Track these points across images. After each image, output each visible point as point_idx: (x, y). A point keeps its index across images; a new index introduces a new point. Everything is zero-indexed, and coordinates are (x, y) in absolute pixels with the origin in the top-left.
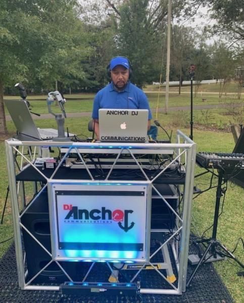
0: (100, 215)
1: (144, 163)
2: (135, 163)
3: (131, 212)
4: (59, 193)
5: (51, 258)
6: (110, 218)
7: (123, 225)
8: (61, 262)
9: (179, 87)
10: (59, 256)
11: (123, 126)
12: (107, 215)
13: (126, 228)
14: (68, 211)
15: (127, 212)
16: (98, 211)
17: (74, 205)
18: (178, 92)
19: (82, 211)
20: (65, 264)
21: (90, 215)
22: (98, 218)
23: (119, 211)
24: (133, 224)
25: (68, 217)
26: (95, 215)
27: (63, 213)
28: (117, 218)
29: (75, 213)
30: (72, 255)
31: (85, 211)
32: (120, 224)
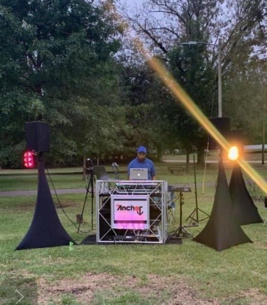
0: (130, 208)
1: (149, 191)
2: (145, 191)
3: (142, 207)
4: (115, 200)
5: (110, 227)
6: (134, 209)
7: (139, 212)
8: (114, 229)
9: (261, 154)
10: (114, 226)
11: (139, 175)
12: (133, 209)
13: (140, 214)
14: (118, 207)
15: (141, 207)
16: (129, 207)
17: (120, 204)
18: (261, 162)
19: (123, 207)
20: (116, 230)
21: (126, 208)
22: (129, 210)
23: (137, 207)
24: (143, 212)
25: (118, 209)
26: (128, 208)
27: (116, 208)
28: (137, 210)
29: (121, 208)
30: (120, 227)
31: (125, 207)
32: (138, 212)
